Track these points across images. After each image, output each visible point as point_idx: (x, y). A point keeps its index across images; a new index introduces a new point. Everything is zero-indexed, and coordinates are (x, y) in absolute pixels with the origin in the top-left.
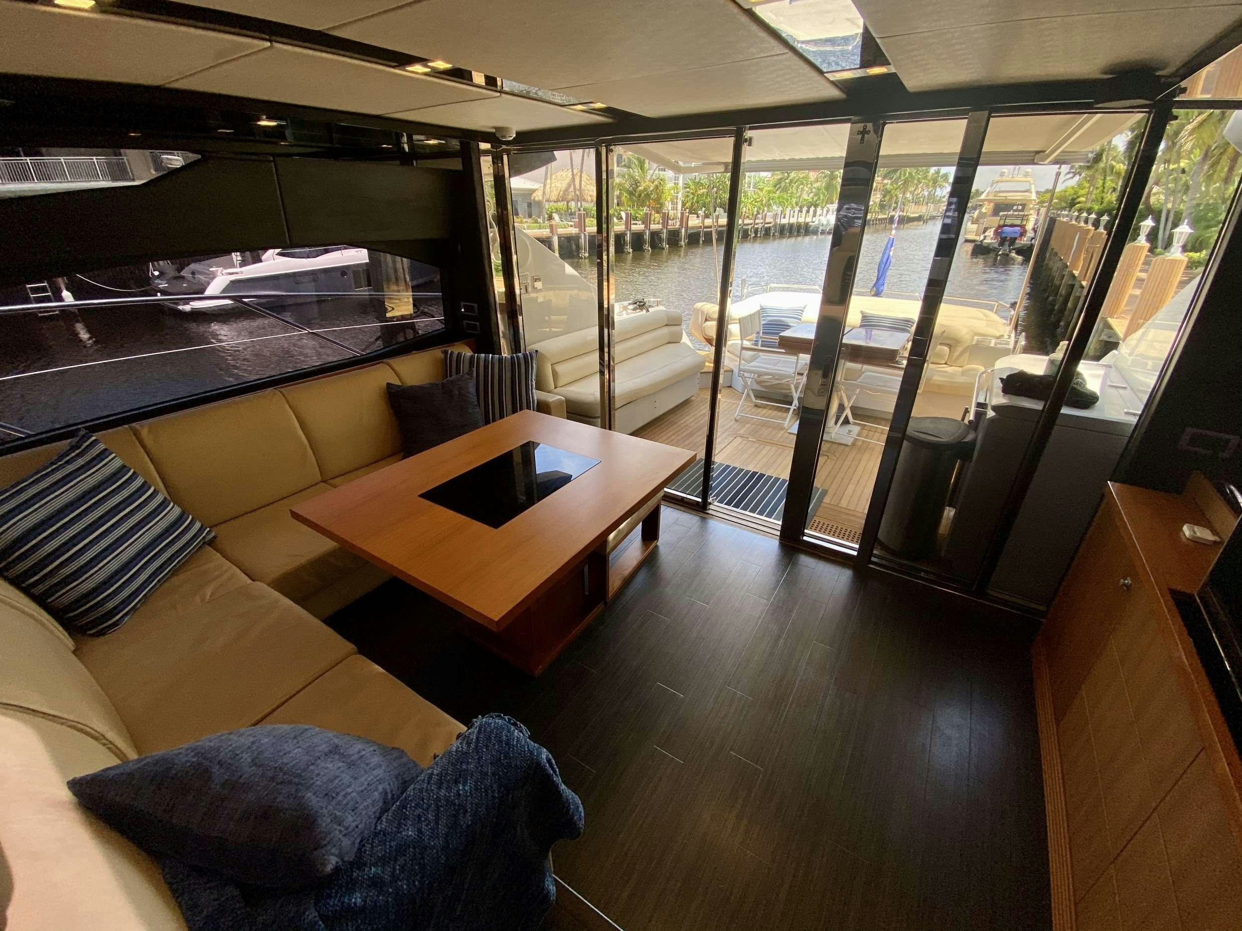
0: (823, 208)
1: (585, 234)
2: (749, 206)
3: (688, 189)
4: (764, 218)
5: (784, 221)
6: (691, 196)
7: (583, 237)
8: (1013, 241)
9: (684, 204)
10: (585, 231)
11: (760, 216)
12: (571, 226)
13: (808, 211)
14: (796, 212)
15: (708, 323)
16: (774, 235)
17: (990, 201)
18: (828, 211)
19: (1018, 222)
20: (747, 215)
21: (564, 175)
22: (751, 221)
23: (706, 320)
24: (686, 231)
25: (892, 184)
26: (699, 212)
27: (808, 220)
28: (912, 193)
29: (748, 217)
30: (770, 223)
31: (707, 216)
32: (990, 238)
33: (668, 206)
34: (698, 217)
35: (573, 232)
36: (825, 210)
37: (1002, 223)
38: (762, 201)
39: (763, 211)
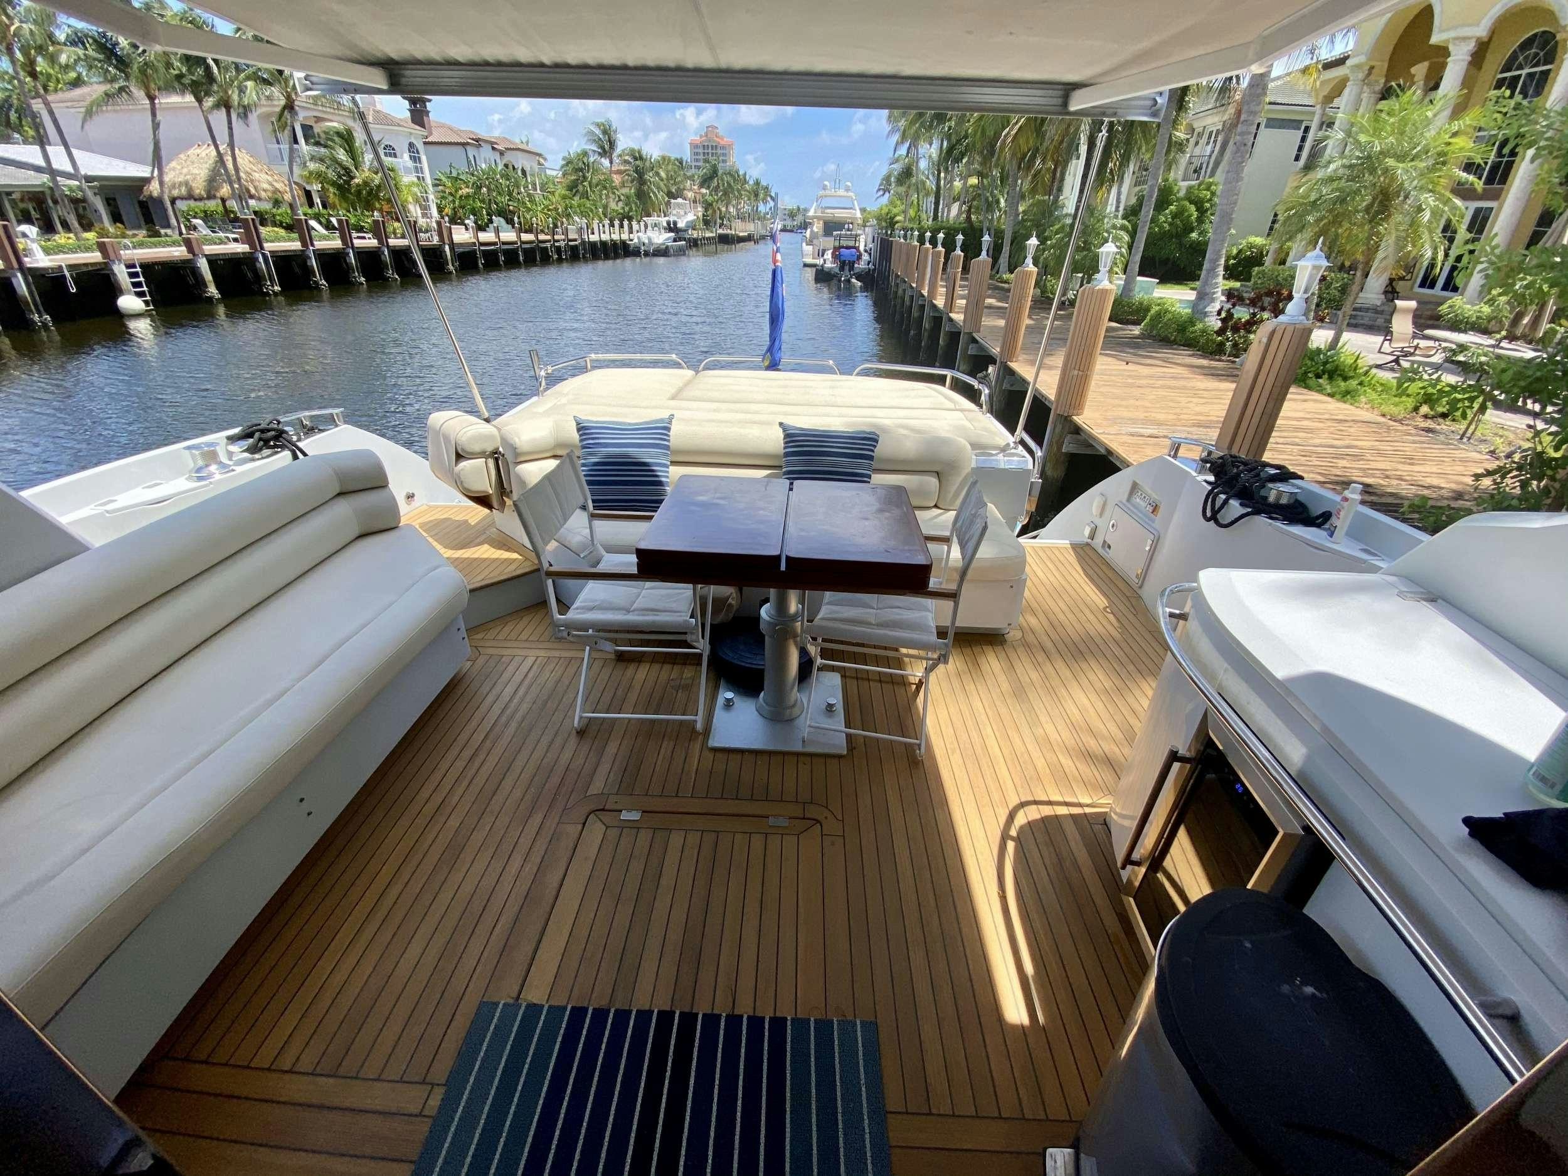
0: (639, 222)
1: (264, 255)
2: (540, 215)
3: (441, 188)
4: (566, 232)
5: (594, 238)
6: (451, 198)
7: (261, 259)
8: (852, 266)
9: (440, 210)
10: (262, 248)
11: (559, 230)
12: (236, 240)
13: (621, 226)
14: (607, 226)
15: (464, 464)
16: (584, 257)
17: (819, 218)
18: (646, 227)
19: (851, 244)
20: (540, 228)
21: (203, 154)
22: (548, 237)
23: (459, 457)
24: (452, 249)
25: (711, 195)
26: (467, 222)
27: (625, 237)
28: (736, 207)
29: (542, 231)
30: (575, 240)
31: (481, 228)
32: (828, 262)
33: (415, 211)
34: (467, 229)
35: (239, 250)
36: (642, 224)
37: (837, 244)
38: (556, 209)
39: (562, 223)
